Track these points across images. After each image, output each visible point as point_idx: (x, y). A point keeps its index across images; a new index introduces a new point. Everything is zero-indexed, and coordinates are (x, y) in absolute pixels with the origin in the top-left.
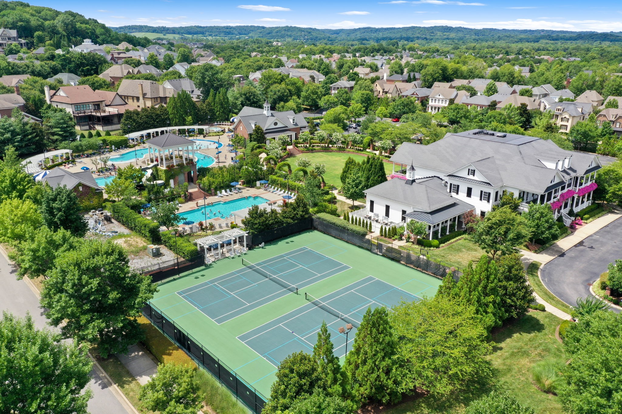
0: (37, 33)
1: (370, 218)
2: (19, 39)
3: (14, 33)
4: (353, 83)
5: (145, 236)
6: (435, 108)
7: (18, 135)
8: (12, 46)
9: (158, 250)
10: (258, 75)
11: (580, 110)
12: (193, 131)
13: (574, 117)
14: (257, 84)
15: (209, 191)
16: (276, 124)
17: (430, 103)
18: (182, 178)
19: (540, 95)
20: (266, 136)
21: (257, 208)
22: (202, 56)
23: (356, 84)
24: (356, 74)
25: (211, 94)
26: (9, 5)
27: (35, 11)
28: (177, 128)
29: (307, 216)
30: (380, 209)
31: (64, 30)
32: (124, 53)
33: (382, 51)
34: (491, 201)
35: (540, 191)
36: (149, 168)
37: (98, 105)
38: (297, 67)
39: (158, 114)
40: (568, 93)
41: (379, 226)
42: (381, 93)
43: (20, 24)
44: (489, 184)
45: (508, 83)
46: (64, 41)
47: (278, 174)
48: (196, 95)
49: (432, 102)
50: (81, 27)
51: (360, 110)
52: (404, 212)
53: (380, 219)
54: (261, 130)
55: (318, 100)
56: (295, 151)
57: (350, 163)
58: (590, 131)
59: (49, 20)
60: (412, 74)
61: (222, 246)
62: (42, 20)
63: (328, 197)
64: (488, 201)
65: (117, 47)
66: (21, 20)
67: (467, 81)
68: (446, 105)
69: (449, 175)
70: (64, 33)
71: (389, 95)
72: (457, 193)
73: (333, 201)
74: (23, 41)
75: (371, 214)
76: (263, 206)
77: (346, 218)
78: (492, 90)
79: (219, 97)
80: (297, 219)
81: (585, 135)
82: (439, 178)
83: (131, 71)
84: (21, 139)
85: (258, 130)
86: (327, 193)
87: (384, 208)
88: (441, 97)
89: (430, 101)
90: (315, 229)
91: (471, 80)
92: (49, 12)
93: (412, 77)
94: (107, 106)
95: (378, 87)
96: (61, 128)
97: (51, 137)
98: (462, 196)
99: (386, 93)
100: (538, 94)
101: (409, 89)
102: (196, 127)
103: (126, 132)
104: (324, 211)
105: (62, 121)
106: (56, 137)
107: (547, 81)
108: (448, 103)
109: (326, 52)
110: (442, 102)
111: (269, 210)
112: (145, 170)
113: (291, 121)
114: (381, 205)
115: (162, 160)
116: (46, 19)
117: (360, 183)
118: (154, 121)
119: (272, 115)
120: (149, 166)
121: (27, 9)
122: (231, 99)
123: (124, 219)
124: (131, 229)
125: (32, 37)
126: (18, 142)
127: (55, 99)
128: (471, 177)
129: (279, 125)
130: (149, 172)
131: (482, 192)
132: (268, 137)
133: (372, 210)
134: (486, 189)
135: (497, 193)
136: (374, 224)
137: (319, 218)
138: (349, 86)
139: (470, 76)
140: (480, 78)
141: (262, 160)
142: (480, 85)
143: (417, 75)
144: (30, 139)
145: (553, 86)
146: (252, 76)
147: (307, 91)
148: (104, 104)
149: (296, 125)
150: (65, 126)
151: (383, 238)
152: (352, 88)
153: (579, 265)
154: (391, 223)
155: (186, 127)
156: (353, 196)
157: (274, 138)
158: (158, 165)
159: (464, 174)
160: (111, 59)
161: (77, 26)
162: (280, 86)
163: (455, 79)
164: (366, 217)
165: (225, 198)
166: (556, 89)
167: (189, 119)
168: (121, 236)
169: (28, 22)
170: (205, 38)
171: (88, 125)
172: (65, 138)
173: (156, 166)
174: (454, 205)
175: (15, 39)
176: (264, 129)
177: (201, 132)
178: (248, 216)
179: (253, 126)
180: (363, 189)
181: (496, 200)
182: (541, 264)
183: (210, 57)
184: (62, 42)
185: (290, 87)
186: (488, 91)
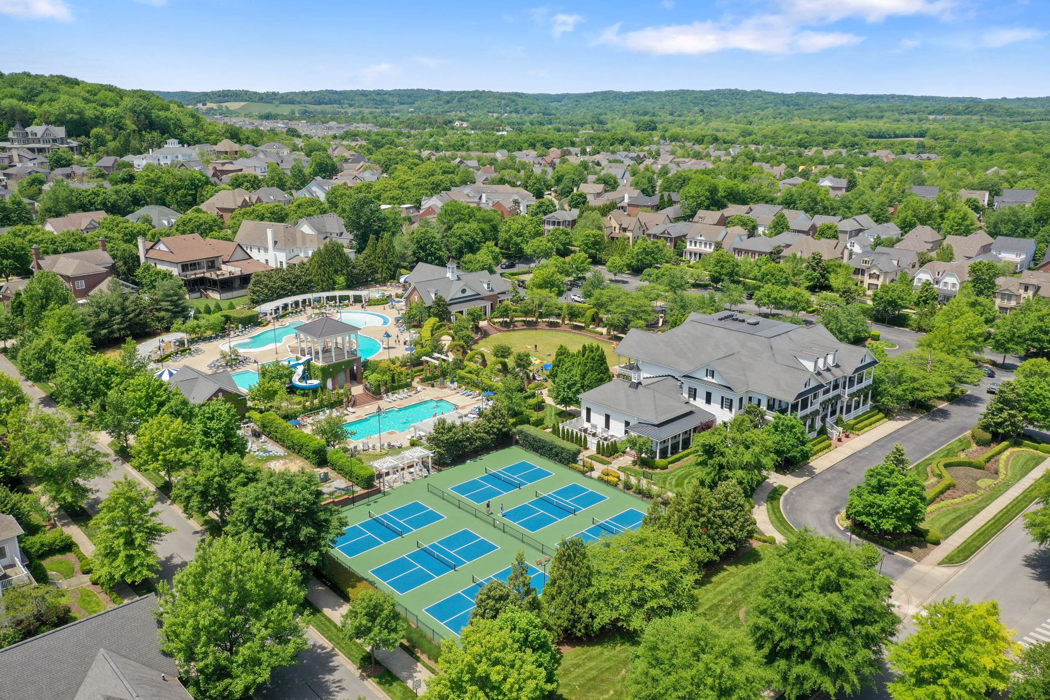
0: (95, 131)
1: (585, 431)
2: (69, 140)
3: (60, 132)
4: (576, 212)
5: (307, 458)
6: (695, 254)
7: (118, 314)
8: (60, 152)
9: (326, 474)
10: (434, 202)
11: (895, 263)
12: (347, 298)
13: (886, 273)
14: (433, 219)
15: (376, 393)
16: (464, 291)
17: (688, 247)
18: (342, 377)
19: (851, 232)
20: (450, 308)
21: (444, 421)
22: (346, 161)
23: (580, 216)
24: (583, 197)
25: (370, 243)
26: (49, 84)
27: (88, 92)
28: (325, 295)
29: (504, 430)
30: (598, 419)
31: (134, 123)
32: (231, 163)
33: (627, 143)
34: (733, 410)
35: (789, 398)
36: (300, 364)
37: (213, 262)
38: (493, 182)
39: (298, 276)
40: (891, 230)
41: (595, 441)
42: (617, 231)
43: (69, 116)
44: (729, 388)
45: (806, 211)
46: (135, 139)
47: (467, 369)
48: (346, 240)
49: (691, 245)
50: (158, 116)
51: (583, 262)
52: (627, 424)
53: (599, 431)
54: (444, 301)
55: (523, 246)
56: (490, 330)
57: (562, 353)
58: (899, 298)
59: (111, 106)
60: (666, 194)
61: (403, 469)
62: (99, 108)
63: (532, 401)
64: (731, 410)
65: (215, 147)
66: (72, 112)
67: (746, 208)
68: (711, 250)
69: (685, 376)
70: (134, 127)
71: (629, 234)
72: (695, 399)
73: (540, 407)
74: (74, 143)
75: (586, 425)
76: (451, 418)
77: (556, 431)
78: (780, 226)
79: (382, 244)
80: (494, 433)
81: (893, 304)
82: (673, 377)
83: (247, 199)
84: (122, 320)
85: (439, 302)
86: (533, 395)
87: (604, 418)
88: (702, 238)
89: (688, 244)
90: (517, 443)
91: (752, 205)
92: (110, 94)
93: (666, 199)
94: (224, 263)
95: (613, 222)
96: (171, 301)
97: (157, 314)
98: (700, 403)
99: (625, 230)
100: (849, 230)
101: (658, 222)
102: (351, 293)
103: (256, 302)
104: (528, 422)
105: (172, 292)
106: (163, 314)
107: (864, 210)
108: (713, 247)
109: (538, 145)
110: (705, 246)
111: (458, 423)
112: (295, 366)
113: (485, 286)
114: (599, 414)
115: (317, 353)
116: (104, 105)
117: (574, 384)
118: (293, 285)
119: (459, 279)
120: (300, 362)
121: (77, 89)
122: (398, 248)
123: (279, 436)
124: (288, 448)
125: (88, 136)
126: (117, 324)
127: (151, 254)
128: (709, 379)
129: (469, 293)
130: (300, 369)
131: (723, 398)
132: (453, 309)
133: (588, 420)
134: (728, 395)
135: (741, 400)
136: (589, 438)
137: (521, 432)
138: (570, 219)
139: (752, 199)
140: (767, 202)
141: (446, 347)
142: (764, 214)
143: (675, 197)
144: (131, 319)
145: (872, 217)
146: (426, 204)
147: (507, 232)
148: (220, 260)
149: (492, 290)
150: (176, 298)
151: (600, 456)
152: (573, 223)
153: (833, 490)
154: (612, 436)
155: (337, 293)
156: (566, 401)
157: (461, 312)
158: (311, 359)
159: (701, 375)
160: (214, 175)
161: (153, 116)
162: (467, 226)
163: (730, 205)
164: (580, 430)
165: (399, 402)
166: (876, 221)
167: (341, 280)
168: (277, 458)
169: (81, 113)
170: (343, 110)
171: (199, 290)
172: (176, 315)
173: (308, 361)
174: (691, 413)
175: (62, 141)
176: (447, 300)
177: (358, 299)
178: (433, 431)
179: (433, 296)
180: (578, 392)
181: (740, 408)
182: (786, 488)
183: (359, 162)
184: (133, 141)
185: (483, 225)
186: (774, 227)
